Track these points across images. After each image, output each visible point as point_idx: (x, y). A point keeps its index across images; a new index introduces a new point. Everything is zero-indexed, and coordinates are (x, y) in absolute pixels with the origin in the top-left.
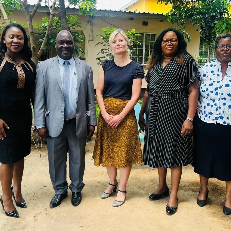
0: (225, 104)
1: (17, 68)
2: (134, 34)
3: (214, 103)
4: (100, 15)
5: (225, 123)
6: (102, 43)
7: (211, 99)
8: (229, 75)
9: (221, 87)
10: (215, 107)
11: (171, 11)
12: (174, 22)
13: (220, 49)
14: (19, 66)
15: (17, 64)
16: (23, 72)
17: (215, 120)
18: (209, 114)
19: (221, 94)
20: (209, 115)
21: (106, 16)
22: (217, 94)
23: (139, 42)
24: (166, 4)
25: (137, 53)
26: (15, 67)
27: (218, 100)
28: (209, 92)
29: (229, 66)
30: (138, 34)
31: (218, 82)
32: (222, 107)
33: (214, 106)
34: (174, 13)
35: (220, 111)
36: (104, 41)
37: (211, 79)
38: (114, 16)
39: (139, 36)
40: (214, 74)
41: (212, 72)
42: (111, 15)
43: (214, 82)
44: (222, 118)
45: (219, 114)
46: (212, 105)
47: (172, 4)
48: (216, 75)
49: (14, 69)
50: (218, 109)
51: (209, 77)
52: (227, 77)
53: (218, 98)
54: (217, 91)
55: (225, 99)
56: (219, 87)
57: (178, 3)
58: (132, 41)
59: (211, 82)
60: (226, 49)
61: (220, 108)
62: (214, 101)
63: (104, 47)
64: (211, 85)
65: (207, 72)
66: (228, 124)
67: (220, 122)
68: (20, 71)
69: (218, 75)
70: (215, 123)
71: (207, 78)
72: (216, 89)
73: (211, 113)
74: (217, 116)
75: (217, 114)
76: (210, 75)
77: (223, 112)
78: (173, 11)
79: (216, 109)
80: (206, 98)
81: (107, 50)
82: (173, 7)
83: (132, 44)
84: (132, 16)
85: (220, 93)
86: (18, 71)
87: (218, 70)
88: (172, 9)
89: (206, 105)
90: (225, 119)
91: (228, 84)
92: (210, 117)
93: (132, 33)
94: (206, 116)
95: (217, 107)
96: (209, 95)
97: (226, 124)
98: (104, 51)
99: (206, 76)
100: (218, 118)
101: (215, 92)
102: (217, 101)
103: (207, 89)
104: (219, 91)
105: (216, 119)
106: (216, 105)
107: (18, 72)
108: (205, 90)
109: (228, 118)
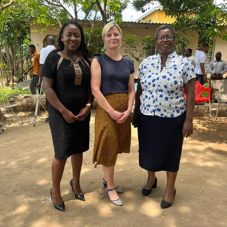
0: (161, 96)
1: (74, 65)
2: (149, 39)
3: (151, 95)
4: (124, 26)
5: (162, 115)
6: (126, 46)
7: (149, 91)
8: (167, 67)
9: (158, 79)
10: (152, 100)
11: (175, 22)
12: (178, 30)
13: (160, 40)
14: (76, 63)
15: (74, 61)
16: (80, 69)
17: (152, 112)
18: (147, 106)
19: (158, 85)
20: (147, 108)
21: (128, 26)
22: (154, 86)
23: (152, 44)
24: (172, 17)
25: (150, 52)
26: (72, 63)
27: (155, 91)
28: (147, 84)
29: (169, 58)
30: (151, 39)
31: (157, 74)
32: (159, 99)
33: (151, 98)
34: (178, 23)
35: (157, 103)
36: (127, 44)
37: (150, 71)
38: (134, 26)
39: (152, 40)
40: (154, 67)
41: (153, 64)
42: (132, 26)
43: (153, 74)
44: (159, 110)
45: (157, 106)
46: (150, 97)
47: (176, 17)
48: (156, 68)
49: (71, 66)
50: (155, 100)
51: (149, 69)
52: (166, 68)
53: (155, 90)
54: (154, 83)
55: (161, 91)
56: (156, 78)
57: (181, 16)
58: (147, 44)
59: (150, 74)
60: (165, 40)
61: (157, 100)
62: (151, 93)
63: (127, 49)
64: (150, 77)
65: (148, 65)
66: (165, 116)
67: (158, 114)
68: (77, 67)
69: (158, 67)
70: (153, 115)
71: (147, 70)
72: (154, 81)
73: (149, 106)
74: (154, 108)
75: (154, 107)
76: (150, 67)
77: (160, 104)
78: (177, 22)
79: (153, 101)
80: (145, 90)
81: (129, 51)
82: (177, 19)
83: (147, 46)
84: (147, 26)
85: (156, 85)
86: (74, 67)
87: (159, 63)
88: (176, 20)
89: (145, 97)
90: (162, 112)
91: (165, 76)
92: (148, 110)
93: (147, 38)
94: (145, 108)
95: (154, 99)
96: (147, 87)
97: (164, 117)
98: (127, 51)
99: (147, 68)
100: (156, 110)
101: (152, 84)
102: (154, 94)
103: (146, 81)
104: (156, 82)
105: (154, 111)
106: (153, 97)
107: (75, 69)
108: (144, 82)
109: (165, 111)
